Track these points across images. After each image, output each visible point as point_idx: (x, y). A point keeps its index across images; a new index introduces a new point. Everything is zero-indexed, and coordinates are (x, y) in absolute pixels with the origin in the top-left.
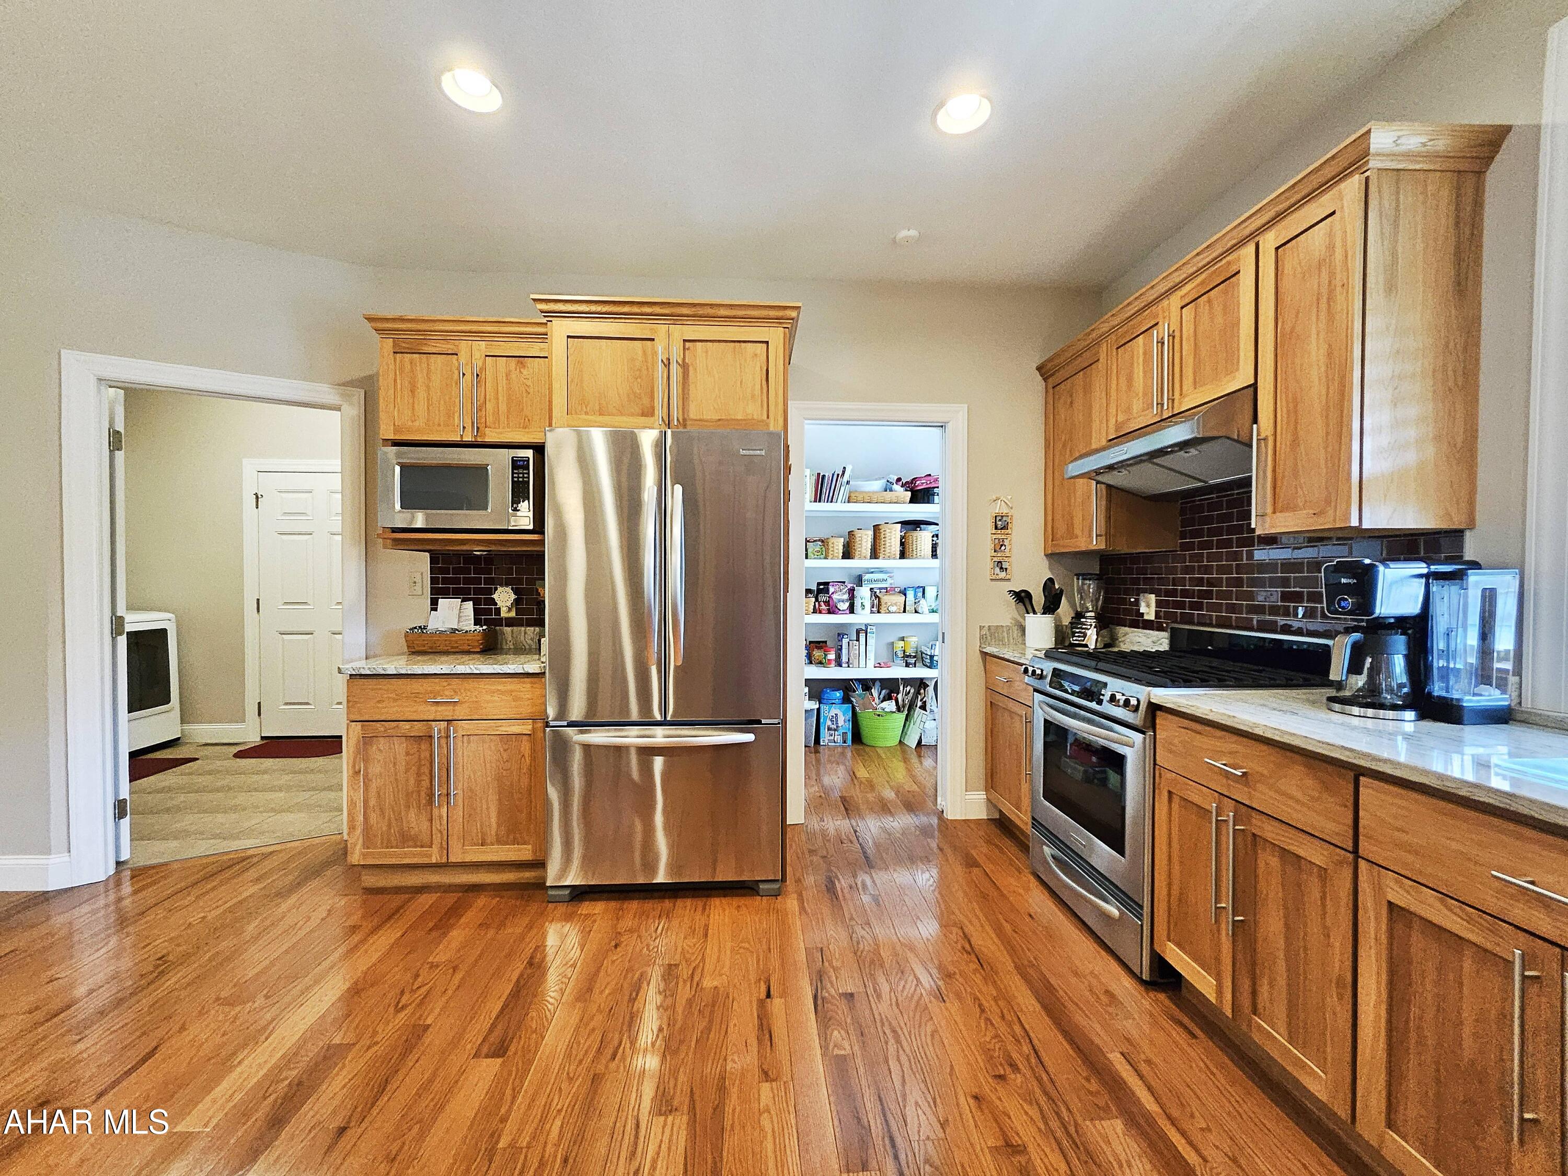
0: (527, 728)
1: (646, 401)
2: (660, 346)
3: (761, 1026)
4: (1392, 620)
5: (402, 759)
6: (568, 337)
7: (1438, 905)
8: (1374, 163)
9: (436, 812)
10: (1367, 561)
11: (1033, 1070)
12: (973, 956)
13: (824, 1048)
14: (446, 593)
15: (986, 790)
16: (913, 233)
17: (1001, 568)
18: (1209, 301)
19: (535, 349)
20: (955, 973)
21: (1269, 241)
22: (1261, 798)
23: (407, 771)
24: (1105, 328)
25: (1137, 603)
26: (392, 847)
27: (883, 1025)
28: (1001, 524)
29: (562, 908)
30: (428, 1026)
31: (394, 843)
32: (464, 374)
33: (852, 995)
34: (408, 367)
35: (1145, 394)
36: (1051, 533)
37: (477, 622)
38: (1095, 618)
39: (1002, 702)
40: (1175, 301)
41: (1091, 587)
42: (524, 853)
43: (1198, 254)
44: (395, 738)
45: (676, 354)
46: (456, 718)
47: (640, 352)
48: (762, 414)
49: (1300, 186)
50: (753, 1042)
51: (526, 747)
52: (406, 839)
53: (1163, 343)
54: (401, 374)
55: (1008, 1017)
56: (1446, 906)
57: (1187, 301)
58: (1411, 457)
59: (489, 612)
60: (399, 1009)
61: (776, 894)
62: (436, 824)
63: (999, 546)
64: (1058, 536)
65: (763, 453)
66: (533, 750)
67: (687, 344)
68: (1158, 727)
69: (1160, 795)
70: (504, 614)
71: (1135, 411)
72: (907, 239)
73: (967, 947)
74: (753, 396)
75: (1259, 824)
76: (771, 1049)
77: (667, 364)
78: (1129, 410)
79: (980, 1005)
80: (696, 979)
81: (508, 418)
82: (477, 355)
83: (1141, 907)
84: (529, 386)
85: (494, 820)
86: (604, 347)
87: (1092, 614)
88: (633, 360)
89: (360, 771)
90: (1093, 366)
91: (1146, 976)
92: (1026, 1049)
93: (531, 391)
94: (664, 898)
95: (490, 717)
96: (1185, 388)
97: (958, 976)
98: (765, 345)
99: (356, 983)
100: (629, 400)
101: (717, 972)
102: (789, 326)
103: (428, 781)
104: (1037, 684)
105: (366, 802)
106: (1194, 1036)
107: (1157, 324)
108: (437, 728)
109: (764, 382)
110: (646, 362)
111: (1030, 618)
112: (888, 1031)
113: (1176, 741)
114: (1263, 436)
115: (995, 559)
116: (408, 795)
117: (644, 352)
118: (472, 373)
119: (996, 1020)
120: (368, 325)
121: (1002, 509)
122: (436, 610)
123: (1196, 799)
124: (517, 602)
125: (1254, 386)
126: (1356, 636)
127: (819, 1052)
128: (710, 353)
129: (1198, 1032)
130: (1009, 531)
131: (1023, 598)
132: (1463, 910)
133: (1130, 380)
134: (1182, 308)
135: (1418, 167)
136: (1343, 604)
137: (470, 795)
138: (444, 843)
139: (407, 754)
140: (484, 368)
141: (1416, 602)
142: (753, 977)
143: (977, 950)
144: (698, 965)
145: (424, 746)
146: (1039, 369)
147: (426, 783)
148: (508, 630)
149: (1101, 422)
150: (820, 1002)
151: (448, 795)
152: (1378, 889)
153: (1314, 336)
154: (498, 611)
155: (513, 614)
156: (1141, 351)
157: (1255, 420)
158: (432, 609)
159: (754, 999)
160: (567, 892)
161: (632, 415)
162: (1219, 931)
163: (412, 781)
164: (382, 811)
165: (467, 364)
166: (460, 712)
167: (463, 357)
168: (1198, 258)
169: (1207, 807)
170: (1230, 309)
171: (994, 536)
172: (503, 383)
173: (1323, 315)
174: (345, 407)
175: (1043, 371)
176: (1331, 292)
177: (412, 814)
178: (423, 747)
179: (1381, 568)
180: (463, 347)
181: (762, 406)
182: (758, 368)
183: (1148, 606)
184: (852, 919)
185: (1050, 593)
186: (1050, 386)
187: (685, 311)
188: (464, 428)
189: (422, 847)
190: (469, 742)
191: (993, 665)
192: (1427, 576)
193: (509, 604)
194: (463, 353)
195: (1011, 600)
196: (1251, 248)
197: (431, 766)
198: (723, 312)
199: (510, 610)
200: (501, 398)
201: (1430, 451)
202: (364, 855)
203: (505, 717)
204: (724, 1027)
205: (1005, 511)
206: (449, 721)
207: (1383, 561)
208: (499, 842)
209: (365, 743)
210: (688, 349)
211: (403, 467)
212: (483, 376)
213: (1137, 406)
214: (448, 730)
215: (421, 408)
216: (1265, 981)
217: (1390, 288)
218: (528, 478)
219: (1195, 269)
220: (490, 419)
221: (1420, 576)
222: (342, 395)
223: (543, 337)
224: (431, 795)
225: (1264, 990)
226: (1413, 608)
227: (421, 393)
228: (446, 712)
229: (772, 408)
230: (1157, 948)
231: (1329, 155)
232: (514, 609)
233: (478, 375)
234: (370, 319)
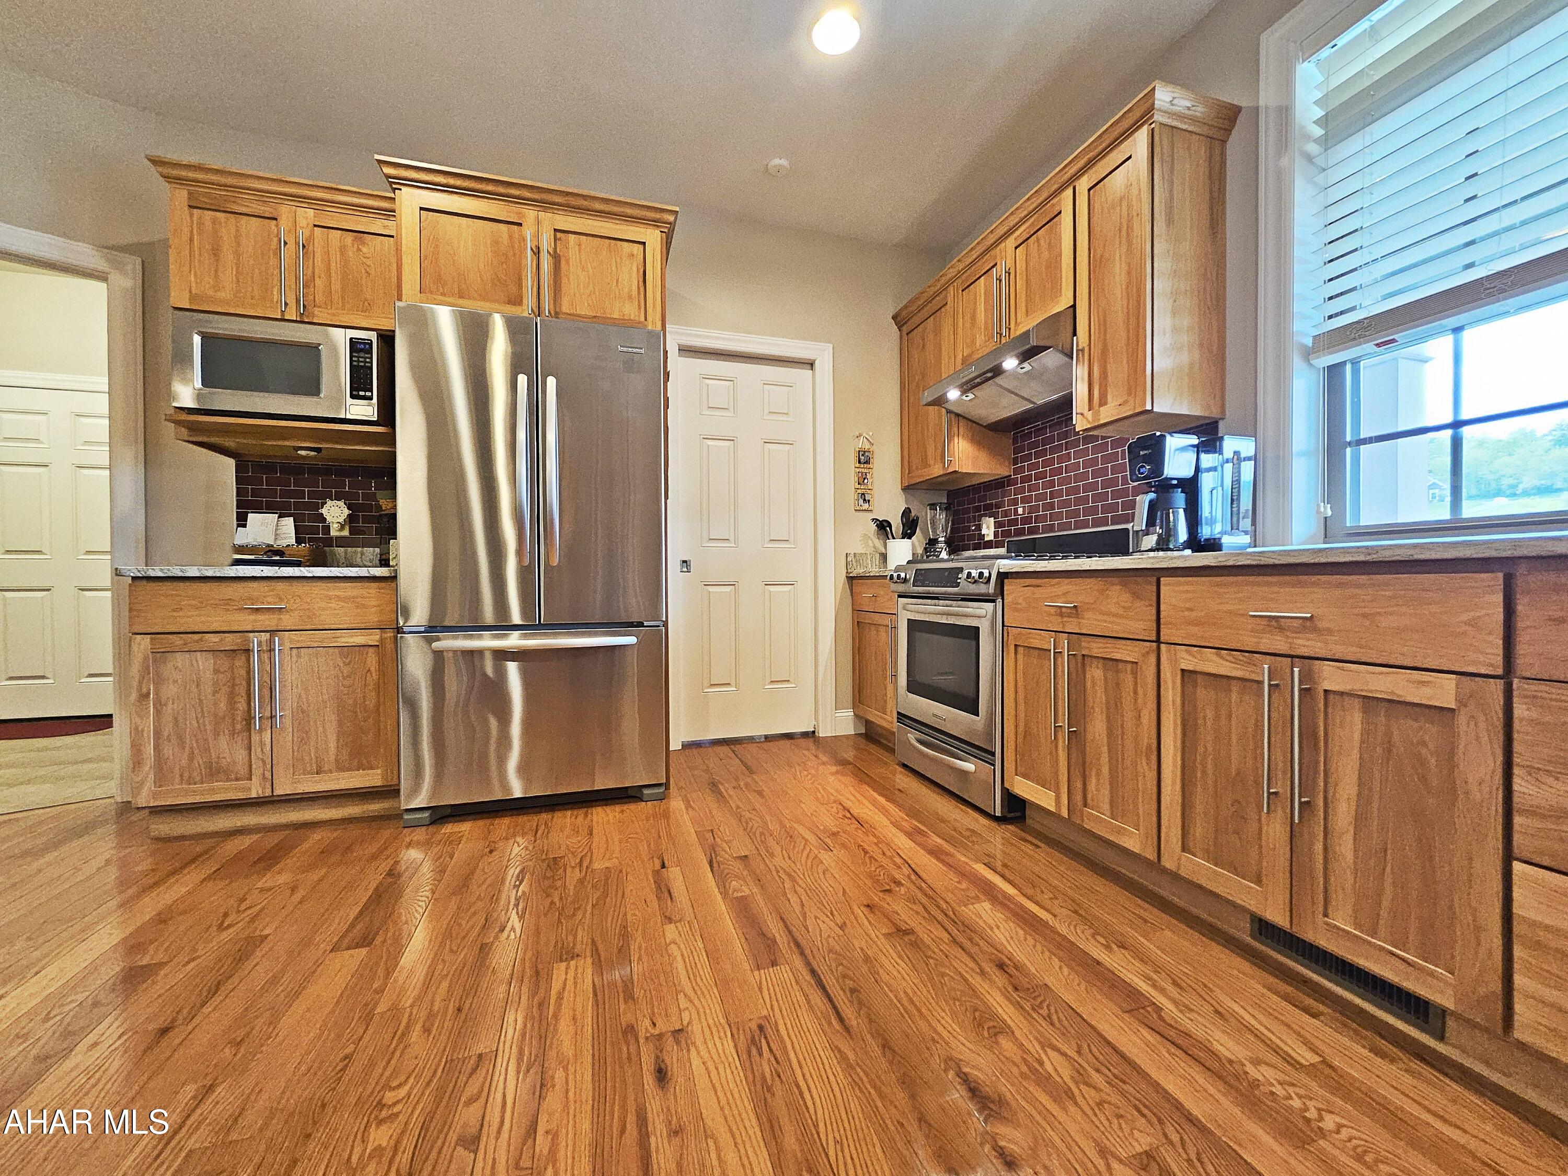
0: (374, 638)
1: (513, 289)
2: (528, 232)
3: (659, 887)
4: (1175, 482)
5: (208, 675)
6: (421, 209)
7: (1215, 658)
8: (1158, 117)
9: (255, 738)
10: (1158, 434)
11: (914, 883)
12: (854, 820)
13: (725, 894)
14: (259, 508)
15: (854, 707)
16: (784, 162)
17: (865, 500)
18: (1038, 240)
19: (377, 225)
20: (838, 832)
21: (1083, 184)
22: (1090, 623)
23: (215, 692)
24: (952, 273)
25: (979, 528)
26: (195, 784)
27: (778, 872)
28: (864, 458)
29: (420, 834)
30: (266, 937)
31: (198, 779)
32: (285, 243)
33: (746, 856)
34: (208, 224)
35: (986, 329)
36: (907, 464)
37: (299, 541)
38: (946, 542)
39: (867, 618)
40: (1011, 243)
41: (941, 517)
42: (373, 778)
43: (1028, 199)
44: (198, 654)
45: (546, 244)
46: (280, 628)
47: (505, 236)
48: (639, 316)
49: (1105, 136)
50: (652, 897)
51: (372, 660)
52: (214, 771)
53: (1000, 281)
54: (199, 234)
55: (888, 853)
56: (1222, 658)
57: (1019, 242)
58: (1185, 358)
59: (315, 530)
60: (221, 928)
61: (661, 798)
62: (256, 751)
63: (862, 479)
64: (914, 468)
65: (642, 351)
66: (381, 663)
67: (559, 235)
68: (1005, 592)
69: (1008, 653)
70: (334, 533)
71: (978, 344)
72: (779, 169)
73: (848, 815)
74: (630, 297)
75: (1088, 645)
76: (671, 899)
77: (537, 252)
78: (973, 342)
79: (864, 850)
80: (585, 864)
81: (343, 298)
82: (302, 222)
83: (993, 754)
84: (369, 266)
85: (332, 745)
86: (464, 226)
87: (943, 539)
88: (497, 242)
89: (149, 694)
90: (943, 309)
91: (998, 814)
92: (906, 870)
93: (372, 272)
94: (540, 812)
95: (327, 627)
96: (1019, 318)
97: (841, 834)
98: (641, 247)
99: (159, 914)
100: (494, 285)
101: (607, 856)
102: (666, 230)
103: (245, 705)
104: (901, 588)
105: (158, 734)
106: (1037, 846)
107: (996, 264)
108: (255, 640)
109: (641, 284)
110: (513, 247)
111: (891, 543)
112: (783, 876)
113: (1020, 601)
114: (1080, 347)
115: (859, 491)
116: (218, 720)
117: (511, 237)
118: (297, 243)
119: (879, 857)
120: (153, 168)
121: (862, 444)
122: (244, 526)
123: (1036, 643)
124: (351, 519)
125: (1074, 307)
126: (1152, 496)
127: (719, 897)
128: (583, 247)
129: (1039, 844)
130: (871, 466)
131: (883, 527)
132: (1233, 656)
133: (973, 317)
134: (1016, 248)
135: (1185, 127)
136: (1142, 471)
137: (301, 715)
138: (268, 775)
139: (216, 671)
140: (311, 238)
141: (1190, 465)
142: (645, 855)
143: (855, 815)
144: (585, 855)
145: (240, 662)
146: (894, 318)
147: (242, 706)
148: (341, 550)
149: (950, 358)
150: (715, 865)
151: (272, 717)
152: (1174, 661)
153: (1117, 258)
154: (327, 529)
155: (346, 533)
156: (983, 292)
157: (1075, 334)
158: (239, 526)
159: (650, 872)
160: (426, 814)
161: (498, 301)
162: (1056, 747)
163: (223, 705)
164: (181, 739)
165: (289, 232)
166: (287, 621)
167: (285, 223)
168: (1029, 203)
169: (1045, 647)
170: (1054, 247)
171: (858, 470)
172: (336, 258)
173: (1124, 240)
174: (114, 276)
175: (899, 319)
176: (1129, 221)
177: (223, 741)
178: (237, 663)
179: (1168, 437)
180: (285, 211)
181: (640, 309)
182: (635, 269)
183: (988, 527)
184: (738, 807)
185: (907, 519)
186: (904, 333)
187: (557, 199)
188: (286, 304)
189: (237, 779)
190: (299, 656)
191: (859, 586)
192: (1197, 446)
193: (341, 520)
194: (284, 217)
195: (873, 527)
196: (1069, 191)
197: (249, 684)
198: (598, 206)
199: (342, 528)
200: (333, 274)
201: (1196, 355)
202: (155, 795)
203: (345, 626)
204: (620, 894)
205: (867, 446)
206: (272, 632)
207: (1171, 433)
208: (341, 768)
209: (155, 661)
210: (560, 239)
211: (205, 337)
212: (311, 248)
213: (980, 340)
214: (271, 642)
215: (228, 277)
216: (1093, 774)
217: (1169, 221)
218: (371, 363)
219: (1025, 213)
220: (319, 298)
221: (1193, 446)
222: (108, 260)
223: (390, 213)
224: (249, 719)
225: (1092, 786)
226: (1188, 473)
227: (228, 256)
228: (268, 621)
229: (650, 310)
230: (1006, 785)
231: (1126, 109)
232: (347, 528)
233: (304, 246)
234: (155, 162)
